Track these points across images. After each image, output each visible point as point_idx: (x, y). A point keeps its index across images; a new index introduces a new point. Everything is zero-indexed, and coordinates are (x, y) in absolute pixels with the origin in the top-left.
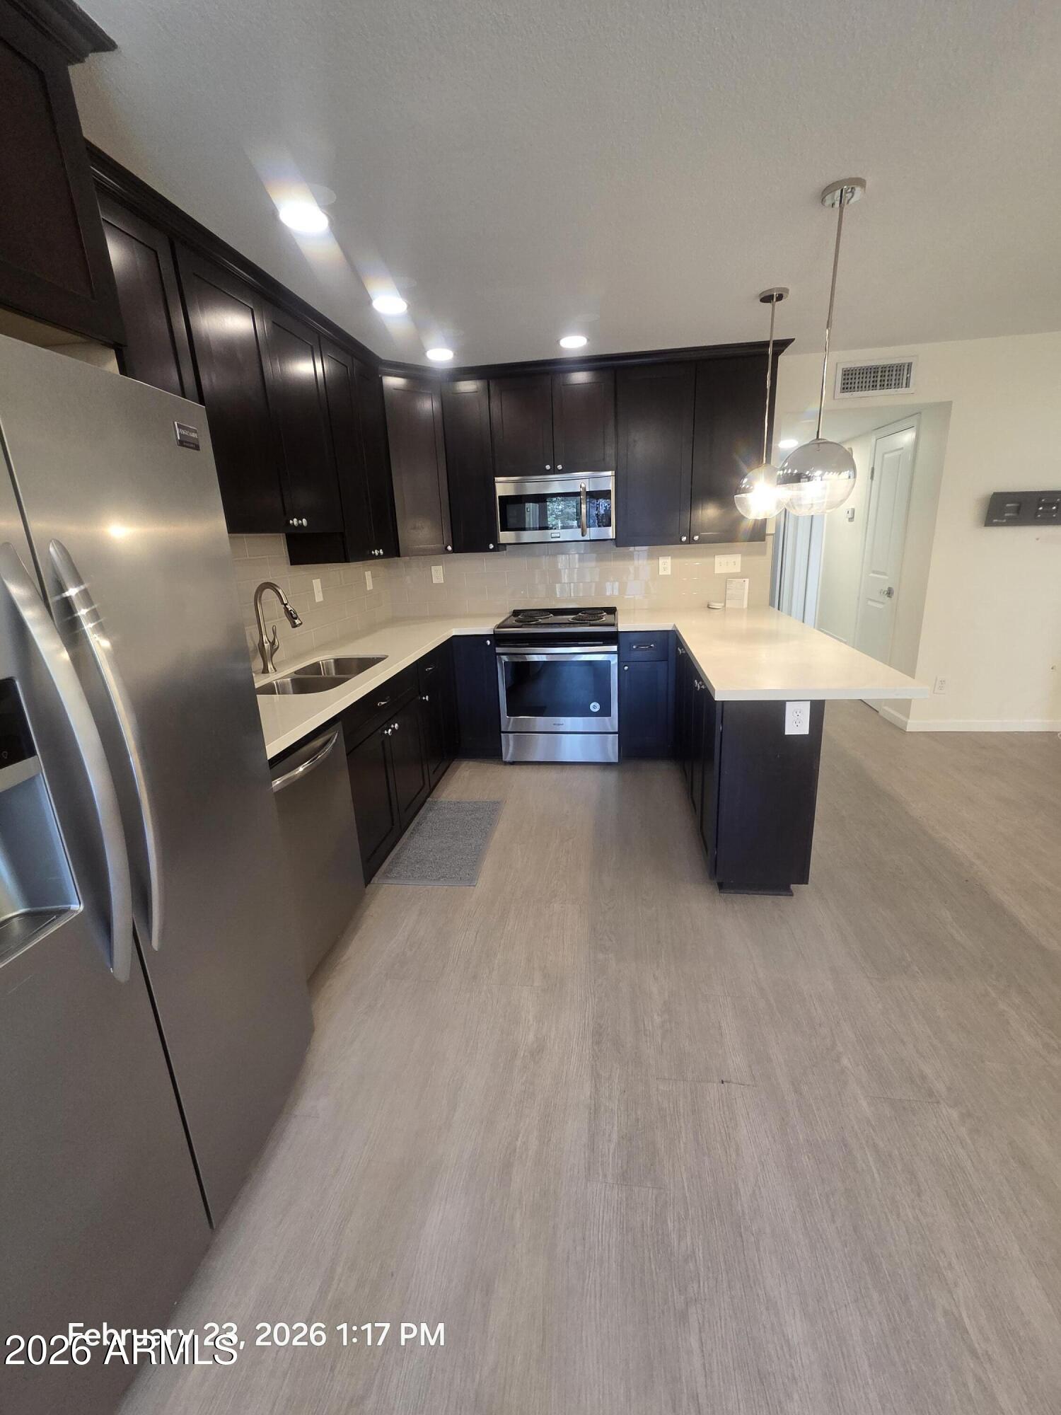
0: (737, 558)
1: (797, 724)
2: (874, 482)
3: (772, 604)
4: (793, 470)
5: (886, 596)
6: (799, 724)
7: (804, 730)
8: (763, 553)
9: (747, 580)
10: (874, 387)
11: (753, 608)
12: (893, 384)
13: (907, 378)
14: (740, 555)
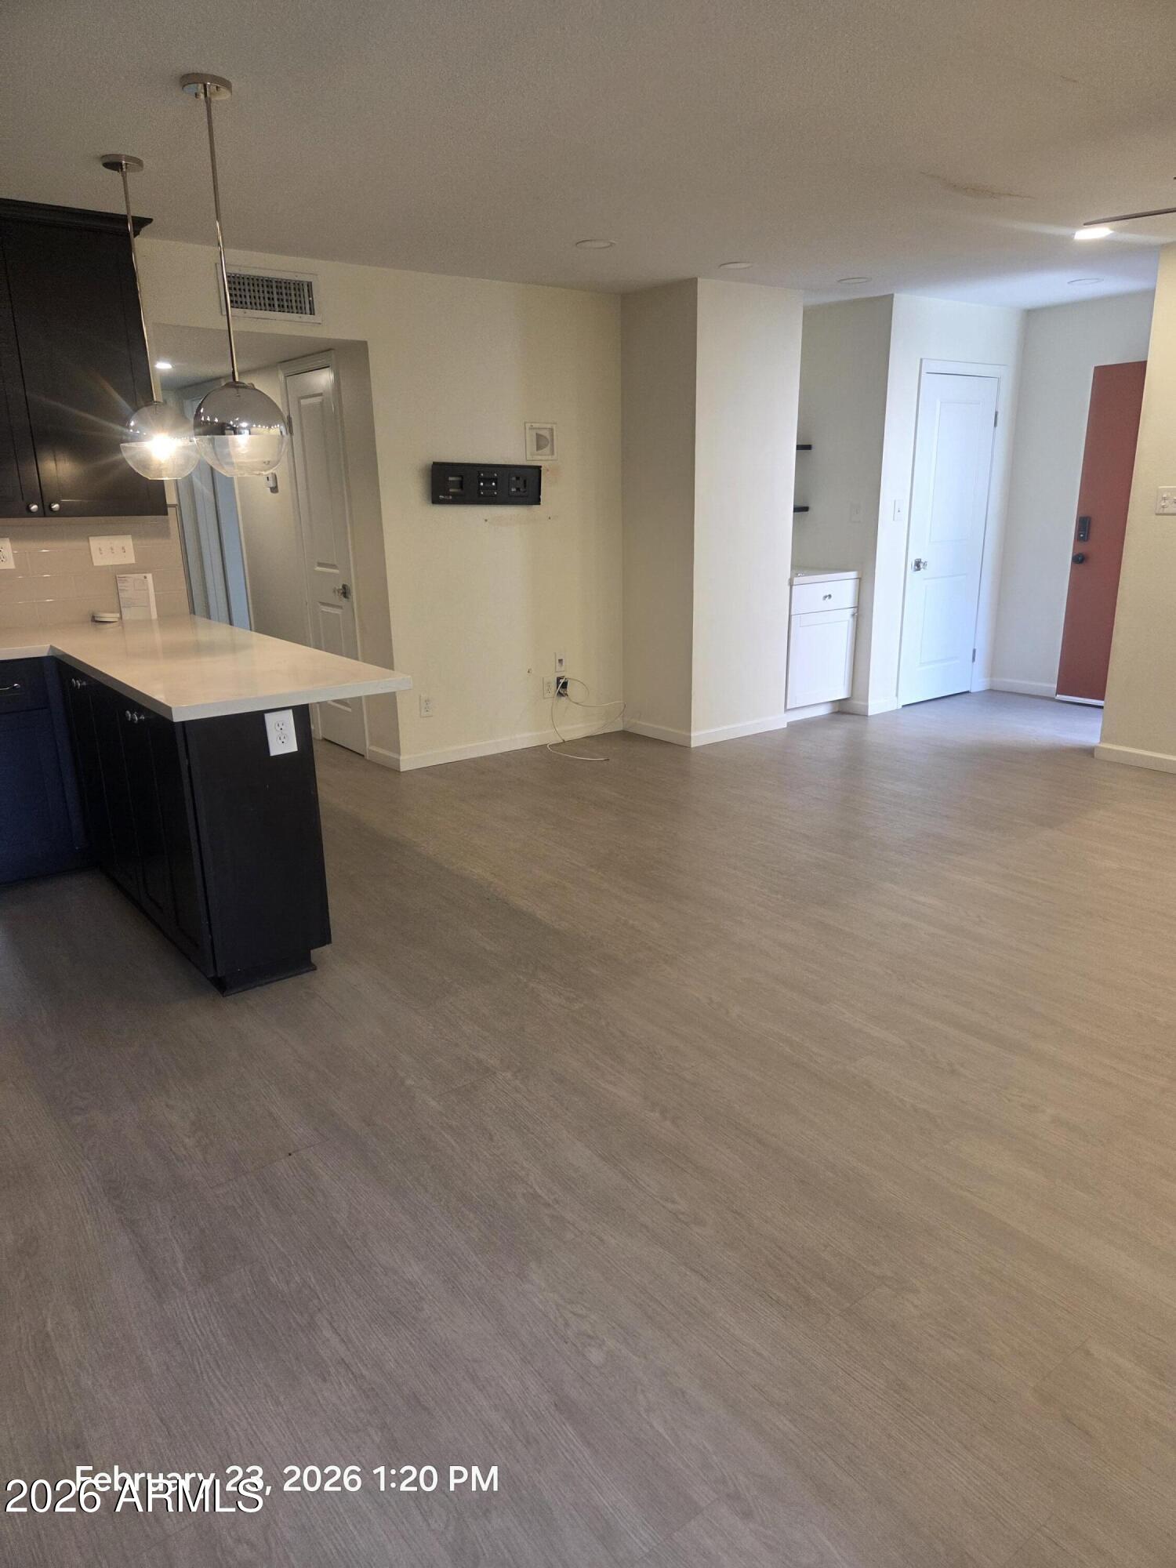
0: (127, 542)
1: (282, 740)
2: (293, 437)
3: (193, 612)
4: (212, 418)
5: (342, 596)
6: (284, 741)
7: (292, 746)
8: (165, 533)
9: (149, 576)
10: (272, 307)
11: (167, 618)
12: (294, 308)
13: (310, 301)
14: (130, 536)
